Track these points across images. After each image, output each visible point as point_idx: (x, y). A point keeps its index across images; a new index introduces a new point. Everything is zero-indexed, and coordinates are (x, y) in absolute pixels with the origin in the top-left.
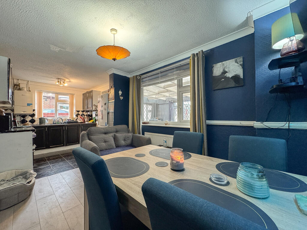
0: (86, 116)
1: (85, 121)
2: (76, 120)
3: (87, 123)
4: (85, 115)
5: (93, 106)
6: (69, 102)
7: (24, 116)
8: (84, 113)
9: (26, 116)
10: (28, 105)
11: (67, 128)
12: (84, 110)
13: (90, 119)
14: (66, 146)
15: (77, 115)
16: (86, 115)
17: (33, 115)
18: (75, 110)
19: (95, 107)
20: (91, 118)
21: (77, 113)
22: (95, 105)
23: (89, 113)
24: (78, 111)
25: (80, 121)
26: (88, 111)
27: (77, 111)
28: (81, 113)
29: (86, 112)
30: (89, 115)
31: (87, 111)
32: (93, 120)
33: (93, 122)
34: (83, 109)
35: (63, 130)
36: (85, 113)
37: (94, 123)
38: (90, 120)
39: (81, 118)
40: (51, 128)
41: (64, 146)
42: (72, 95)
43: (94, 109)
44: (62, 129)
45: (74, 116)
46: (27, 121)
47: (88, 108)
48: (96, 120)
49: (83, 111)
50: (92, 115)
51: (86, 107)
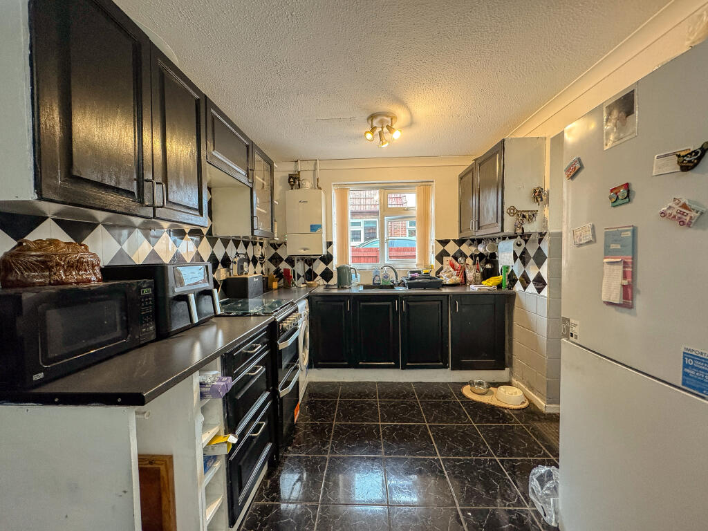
0: (470, 261)
1: (469, 279)
2: (438, 273)
3: (474, 288)
4: (468, 255)
5: (506, 215)
6: (414, 213)
7: (309, 261)
8: (465, 248)
9: (315, 260)
10: (314, 228)
11: (408, 306)
12: (464, 235)
13: (485, 269)
14: (404, 368)
15: (440, 258)
16: (471, 256)
17: (327, 259)
18: (433, 237)
19: (514, 218)
20: (488, 266)
21: (441, 248)
22: (514, 212)
23: (481, 249)
24: (444, 243)
25: (449, 277)
26: (479, 241)
27: (439, 241)
28: (452, 248)
29: (470, 245)
30: (481, 256)
31: (473, 240)
32: (501, 277)
33: (499, 286)
34: (460, 232)
35: (396, 314)
36: (467, 249)
37: (504, 290)
38: (486, 275)
39: (453, 266)
40: (362, 304)
41: (396, 367)
42: (424, 187)
43: (508, 230)
44: (391, 306)
45: (432, 260)
46: (316, 276)
47: (479, 229)
48: (512, 280)
49: (460, 242)
50: (493, 256)
51: (472, 223)
